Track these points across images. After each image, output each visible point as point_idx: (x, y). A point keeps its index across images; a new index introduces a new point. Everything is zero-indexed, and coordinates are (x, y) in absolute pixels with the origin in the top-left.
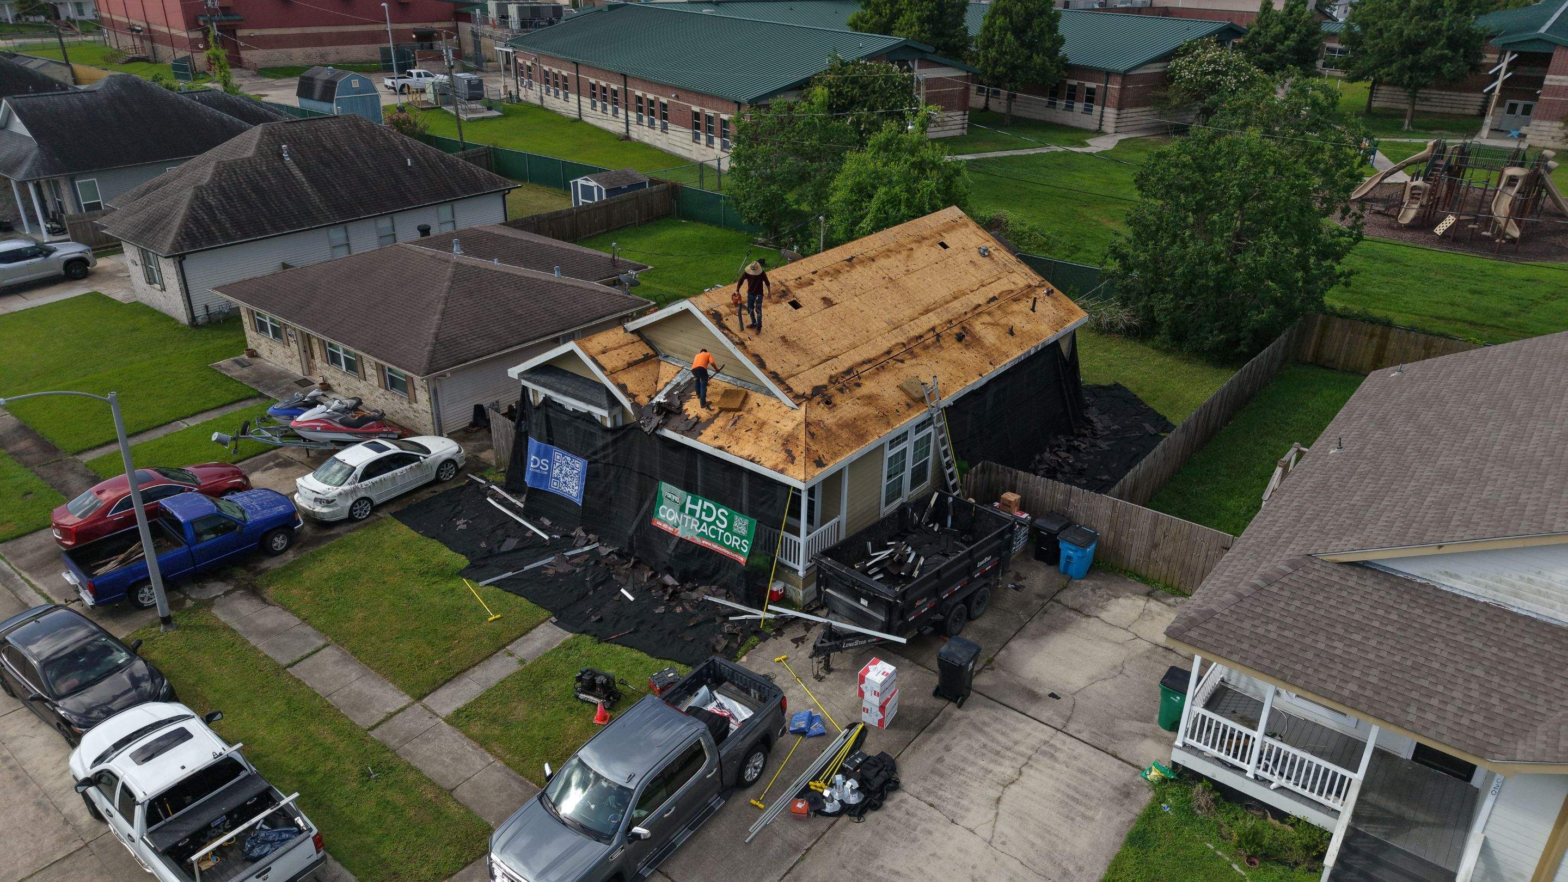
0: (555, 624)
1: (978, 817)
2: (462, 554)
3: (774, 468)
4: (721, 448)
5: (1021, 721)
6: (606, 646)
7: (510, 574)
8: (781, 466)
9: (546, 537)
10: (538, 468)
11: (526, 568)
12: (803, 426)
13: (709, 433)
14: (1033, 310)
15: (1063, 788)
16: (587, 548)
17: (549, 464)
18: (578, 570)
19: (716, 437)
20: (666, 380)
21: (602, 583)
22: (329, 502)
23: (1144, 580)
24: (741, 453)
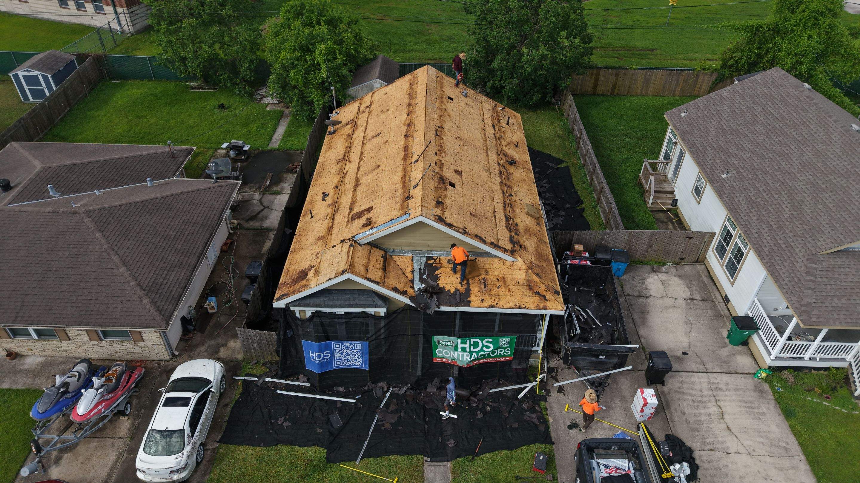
0: (430, 461)
1: (732, 444)
2: (313, 445)
3: (538, 308)
4: (492, 307)
5: (690, 377)
6: (479, 459)
7: (366, 443)
8: (541, 305)
9: (354, 401)
10: (323, 359)
11: (370, 432)
12: (530, 271)
13: (474, 298)
14: (508, 124)
15: (740, 404)
16: (388, 395)
17: (331, 353)
18: (402, 414)
19: (482, 300)
20: (409, 270)
21: (425, 416)
22: (184, 468)
23: (644, 263)
24: (508, 305)
